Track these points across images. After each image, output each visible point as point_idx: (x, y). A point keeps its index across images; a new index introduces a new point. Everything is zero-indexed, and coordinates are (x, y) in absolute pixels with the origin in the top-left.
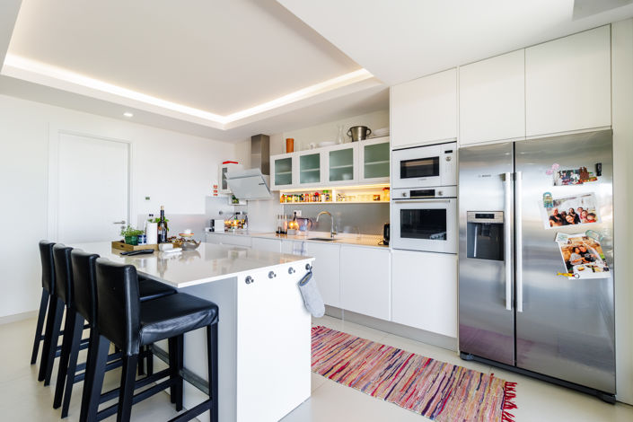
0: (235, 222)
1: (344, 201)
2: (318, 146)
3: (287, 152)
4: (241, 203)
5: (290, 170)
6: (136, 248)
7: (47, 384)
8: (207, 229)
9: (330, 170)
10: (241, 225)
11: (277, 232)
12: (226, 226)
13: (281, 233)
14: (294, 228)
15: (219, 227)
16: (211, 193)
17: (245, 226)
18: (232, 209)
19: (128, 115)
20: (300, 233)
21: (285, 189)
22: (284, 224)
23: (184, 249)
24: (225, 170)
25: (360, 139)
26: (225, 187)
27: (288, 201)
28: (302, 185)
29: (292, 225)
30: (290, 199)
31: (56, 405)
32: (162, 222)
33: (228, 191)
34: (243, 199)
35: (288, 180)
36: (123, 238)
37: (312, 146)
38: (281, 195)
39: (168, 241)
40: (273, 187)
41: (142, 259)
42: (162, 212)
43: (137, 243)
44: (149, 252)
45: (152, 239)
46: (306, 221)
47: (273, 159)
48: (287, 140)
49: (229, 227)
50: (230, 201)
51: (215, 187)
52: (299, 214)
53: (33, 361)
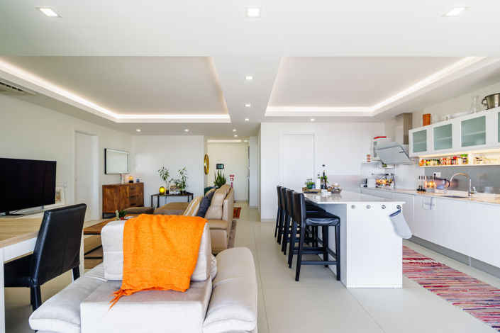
0: (384, 181)
1: (481, 163)
2: (452, 118)
3: (424, 125)
4: (388, 167)
5: (426, 140)
6: (310, 190)
7: (280, 244)
8: (362, 186)
9: (463, 137)
10: (388, 184)
11: (418, 190)
12: (377, 184)
13: (421, 190)
14: (433, 187)
15: (371, 184)
16: (366, 161)
17: (392, 184)
18: (383, 171)
19: (313, 120)
20: (437, 191)
21: (423, 156)
22: (425, 183)
23: (333, 193)
24: (375, 143)
25: (496, 105)
26: (375, 156)
27: (427, 165)
28: (437, 151)
29: (430, 184)
30: (428, 163)
31: (282, 251)
32: (324, 178)
33: (378, 158)
34: (391, 164)
35: (424, 148)
36: (306, 186)
37: (447, 118)
38: (421, 160)
39: (326, 188)
40: (412, 154)
41: (313, 195)
42: (324, 173)
43: (311, 188)
44: (316, 193)
45: (318, 187)
46: (444, 182)
47: (411, 132)
48: (424, 116)
49: (378, 184)
50: (381, 166)
51: (369, 156)
52: (438, 175)
53: (276, 236)
